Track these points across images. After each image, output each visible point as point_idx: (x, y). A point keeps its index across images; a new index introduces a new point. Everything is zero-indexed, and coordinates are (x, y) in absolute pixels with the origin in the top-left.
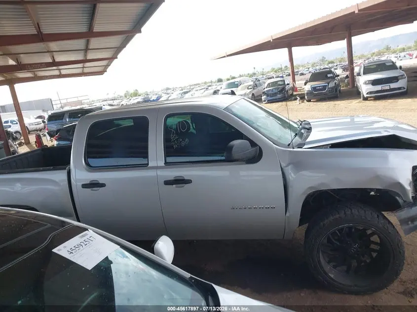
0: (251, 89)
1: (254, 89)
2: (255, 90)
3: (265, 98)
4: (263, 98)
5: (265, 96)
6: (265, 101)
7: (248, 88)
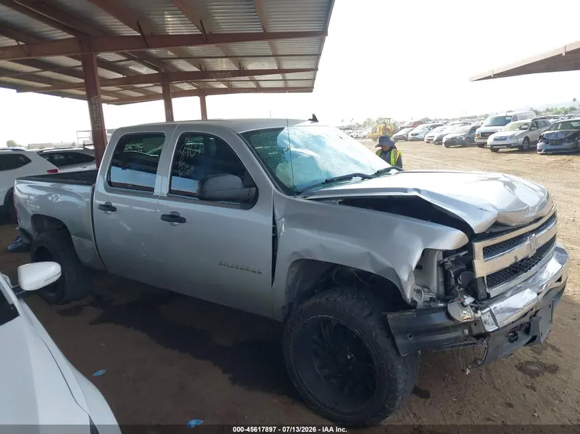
0: (525, 129)
1: (530, 130)
2: (531, 133)
3: (542, 146)
4: (538, 144)
5: (542, 143)
6: (540, 150)
7: (521, 128)
